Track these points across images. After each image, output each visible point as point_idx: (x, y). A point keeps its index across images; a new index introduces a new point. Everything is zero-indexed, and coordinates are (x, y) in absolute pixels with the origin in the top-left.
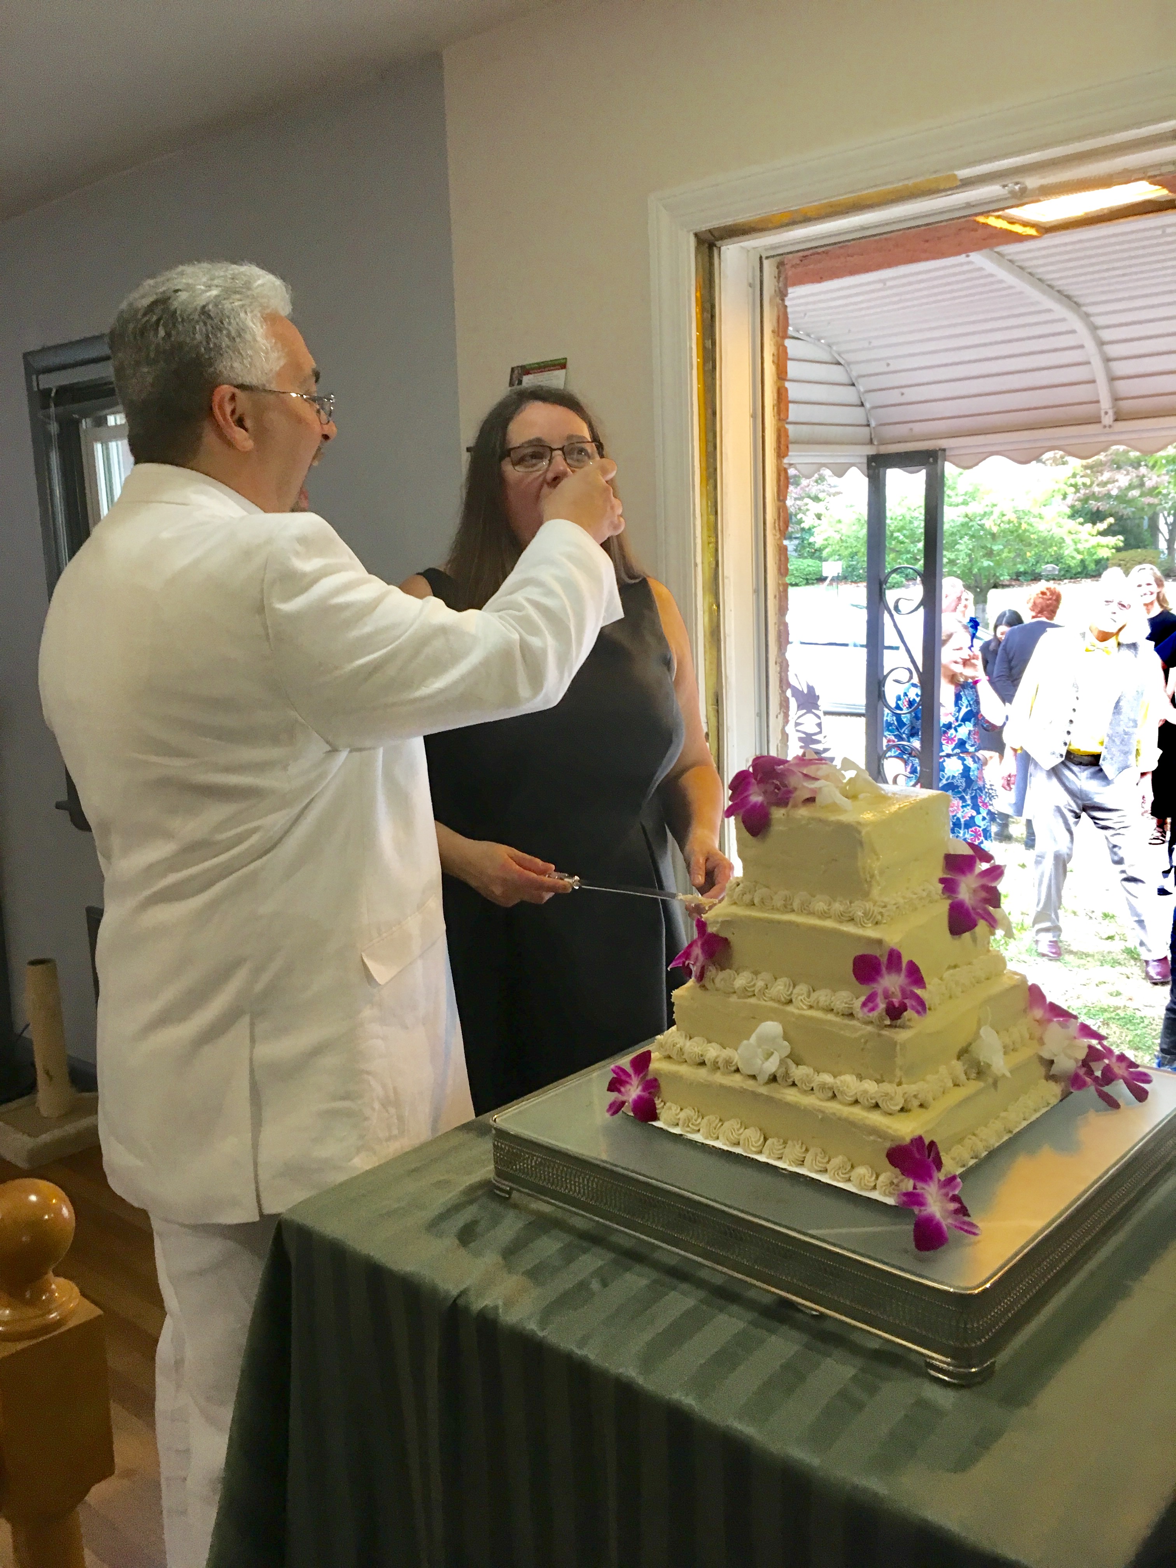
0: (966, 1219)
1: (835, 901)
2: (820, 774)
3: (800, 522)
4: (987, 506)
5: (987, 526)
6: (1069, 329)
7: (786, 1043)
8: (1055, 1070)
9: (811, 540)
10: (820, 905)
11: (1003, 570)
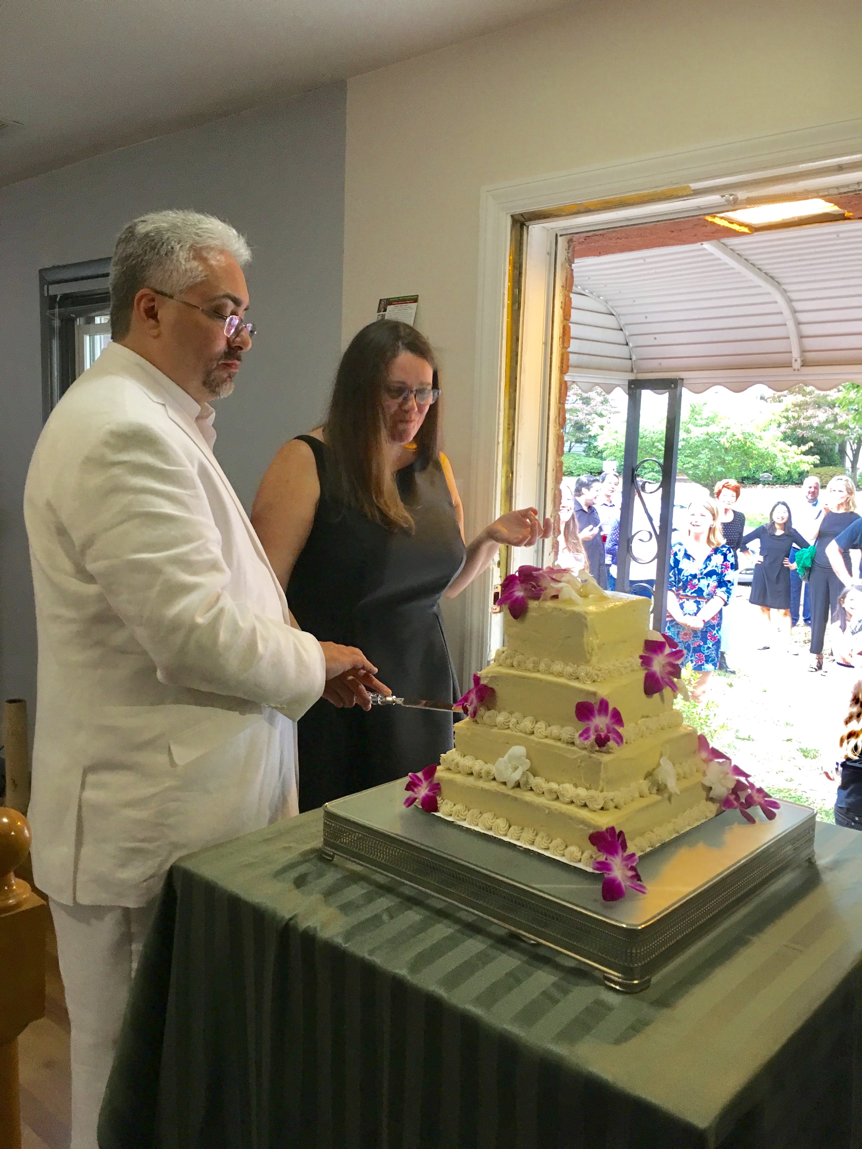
0: (639, 882)
1: (567, 665)
2: (563, 579)
3: (588, 430)
4: (723, 428)
5: (722, 442)
6: (774, 300)
7: (528, 761)
8: (712, 794)
9: (595, 444)
10: (558, 667)
11: (731, 475)
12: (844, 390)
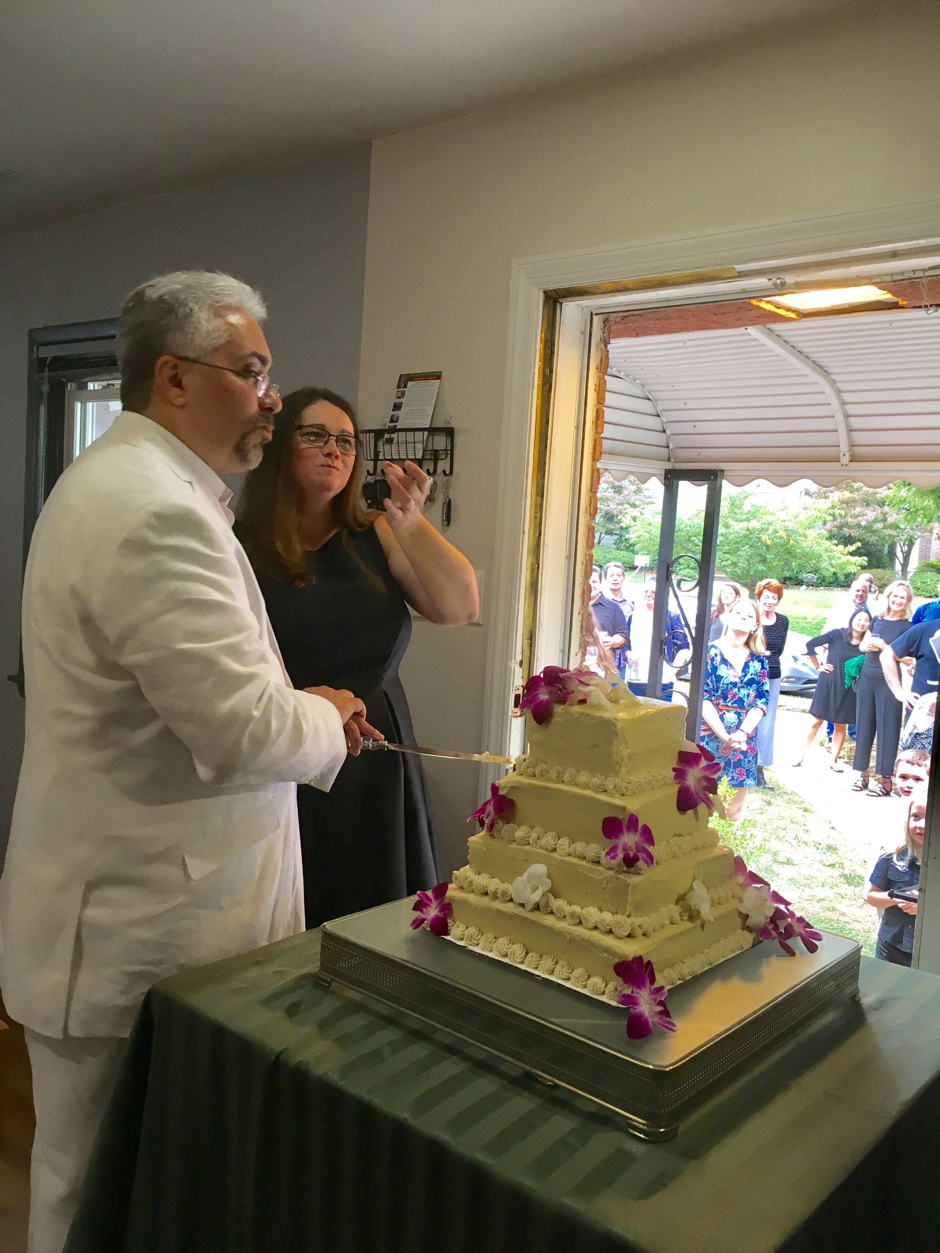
0: (668, 1019)
1: (594, 777)
2: (591, 682)
3: (620, 521)
4: (764, 523)
5: (763, 539)
6: (821, 390)
7: (548, 880)
8: (749, 922)
9: (627, 536)
10: (583, 778)
12: (894, 488)
